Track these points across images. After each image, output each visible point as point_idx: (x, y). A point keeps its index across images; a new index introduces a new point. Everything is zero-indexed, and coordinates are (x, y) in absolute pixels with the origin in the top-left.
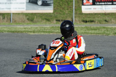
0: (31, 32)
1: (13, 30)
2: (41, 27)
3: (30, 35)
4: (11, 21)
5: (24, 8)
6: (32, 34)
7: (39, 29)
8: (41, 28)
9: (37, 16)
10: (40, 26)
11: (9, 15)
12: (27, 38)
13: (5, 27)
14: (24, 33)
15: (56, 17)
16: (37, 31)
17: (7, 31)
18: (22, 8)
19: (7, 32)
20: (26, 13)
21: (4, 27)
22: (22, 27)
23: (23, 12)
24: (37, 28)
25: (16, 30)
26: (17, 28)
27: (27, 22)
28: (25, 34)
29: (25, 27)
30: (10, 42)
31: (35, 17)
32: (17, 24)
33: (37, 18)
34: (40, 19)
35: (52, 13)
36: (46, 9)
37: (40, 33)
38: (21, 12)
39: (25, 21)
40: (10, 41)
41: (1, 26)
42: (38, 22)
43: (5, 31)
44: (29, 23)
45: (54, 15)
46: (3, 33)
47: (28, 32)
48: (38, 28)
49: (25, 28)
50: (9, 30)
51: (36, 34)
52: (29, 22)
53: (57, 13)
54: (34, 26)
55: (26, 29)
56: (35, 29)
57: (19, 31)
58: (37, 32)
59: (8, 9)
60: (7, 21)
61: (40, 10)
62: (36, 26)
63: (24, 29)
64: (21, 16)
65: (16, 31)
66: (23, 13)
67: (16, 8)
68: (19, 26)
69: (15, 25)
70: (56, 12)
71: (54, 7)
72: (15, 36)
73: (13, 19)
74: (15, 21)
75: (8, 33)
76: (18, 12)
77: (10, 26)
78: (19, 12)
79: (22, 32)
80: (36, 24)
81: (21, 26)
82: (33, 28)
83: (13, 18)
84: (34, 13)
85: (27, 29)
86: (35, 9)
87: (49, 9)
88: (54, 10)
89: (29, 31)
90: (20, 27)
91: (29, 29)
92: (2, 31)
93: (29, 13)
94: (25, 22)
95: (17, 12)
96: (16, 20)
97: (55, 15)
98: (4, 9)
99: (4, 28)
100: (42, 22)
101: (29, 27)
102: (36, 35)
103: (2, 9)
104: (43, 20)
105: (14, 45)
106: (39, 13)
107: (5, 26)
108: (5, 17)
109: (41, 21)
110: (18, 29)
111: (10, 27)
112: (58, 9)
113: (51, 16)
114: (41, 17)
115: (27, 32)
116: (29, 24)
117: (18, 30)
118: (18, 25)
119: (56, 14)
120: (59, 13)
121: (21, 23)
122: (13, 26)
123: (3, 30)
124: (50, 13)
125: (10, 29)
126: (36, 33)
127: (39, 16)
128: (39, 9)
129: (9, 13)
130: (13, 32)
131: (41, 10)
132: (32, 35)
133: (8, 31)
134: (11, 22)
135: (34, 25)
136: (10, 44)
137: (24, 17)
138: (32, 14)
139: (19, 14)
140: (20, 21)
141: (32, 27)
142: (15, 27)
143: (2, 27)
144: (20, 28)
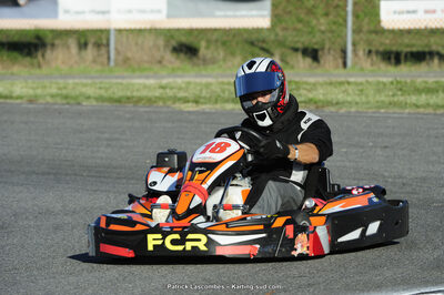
0: (186, 101)
1: (119, 93)
2: (223, 83)
3: (181, 112)
4: (109, 58)
5: (159, 11)
6: (190, 107)
7: (219, 90)
8: (226, 87)
9: (208, 42)
10: (220, 80)
11: (104, 36)
12: (170, 125)
13: (89, 81)
14: (161, 104)
15: (281, 44)
16: (208, 96)
17: (97, 99)
18: (152, 11)
19: (94, 103)
20: (169, 30)
21: (84, 81)
22: (151, 82)
23: (158, 26)
24: (208, 85)
25: (129, 94)
26: (133, 84)
27: (171, 62)
28: (165, 110)
29: (164, 82)
30: (107, 140)
31: (203, 44)
32: (134, 71)
33: (207, 48)
34: (222, 54)
35: (268, 29)
36: (244, 13)
37: (218, 106)
38: (148, 26)
39: (163, 57)
40: (106, 136)
41: (74, 77)
42: (214, 61)
43: (89, 98)
44: (179, 68)
45: (272, 37)
46: (79, 104)
47: (174, 103)
48: (213, 88)
49: (163, 87)
50: (103, 92)
51: (207, 107)
52: (177, 63)
53: (285, 29)
54: (198, 80)
55: (168, 91)
56: (201, 90)
57: (140, 99)
58: (208, 100)
59: (98, 13)
60: (94, 61)
61: (219, 16)
62: (204, 80)
63: (161, 91)
64: (149, 41)
65: (128, 98)
66: (156, 30)
67: (130, 11)
68: (140, 77)
69: (126, 74)
70: (284, 24)
71: (275, 6)
72: (128, 116)
73: (118, 52)
74: (126, 60)
75: (100, 104)
76: (138, 27)
77: (106, 77)
78: (143, 27)
79: (150, 101)
80: (204, 72)
81: (147, 77)
82: (192, 86)
83: (116, 49)
84: (197, 30)
85: (172, 88)
86: (200, 15)
87: (254, 13)
88: (276, 17)
89: (180, 99)
90: (144, 84)
91: (180, 89)
92: (76, 98)
93: (178, 30)
94: (164, 63)
95: (133, 26)
96: (129, 55)
97: (277, 35)
98: (83, 12)
99: (85, 85)
100: (230, 64)
101: (179, 81)
102: (204, 113)
103: (77, 13)
104: (233, 54)
105: (123, 151)
106: (216, 30)
107: (86, 78)
108: (86, 45)
109: (224, 60)
110: (138, 90)
111: (106, 81)
112: (290, 12)
113: (264, 41)
114: (224, 43)
115: (169, 103)
116: (180, 73)
117: (135, 94)
118: (137, 73)
119: (281, 33)
120: (295, 29)
121: (146, 65)
122: (117, 77)
123: (82, 94)
124: (258, 30)
125: (107, 89)
126: (205, 103)
127: (217, 41)
128: (218, 13)
129: (101, 31)
130: (119, 101)
131: (226, 16)
132: (189, 112)
133: (100, 99)
134: (112, 63)
135: (196, 76)
136: (108, 145)
137: (161, 42)
138: (191, 31)
139: (140, 31)
140: (146, 58)
141: (189, 83)
142: (125, 81)
143: (77, 81)
144: (145, 87)
